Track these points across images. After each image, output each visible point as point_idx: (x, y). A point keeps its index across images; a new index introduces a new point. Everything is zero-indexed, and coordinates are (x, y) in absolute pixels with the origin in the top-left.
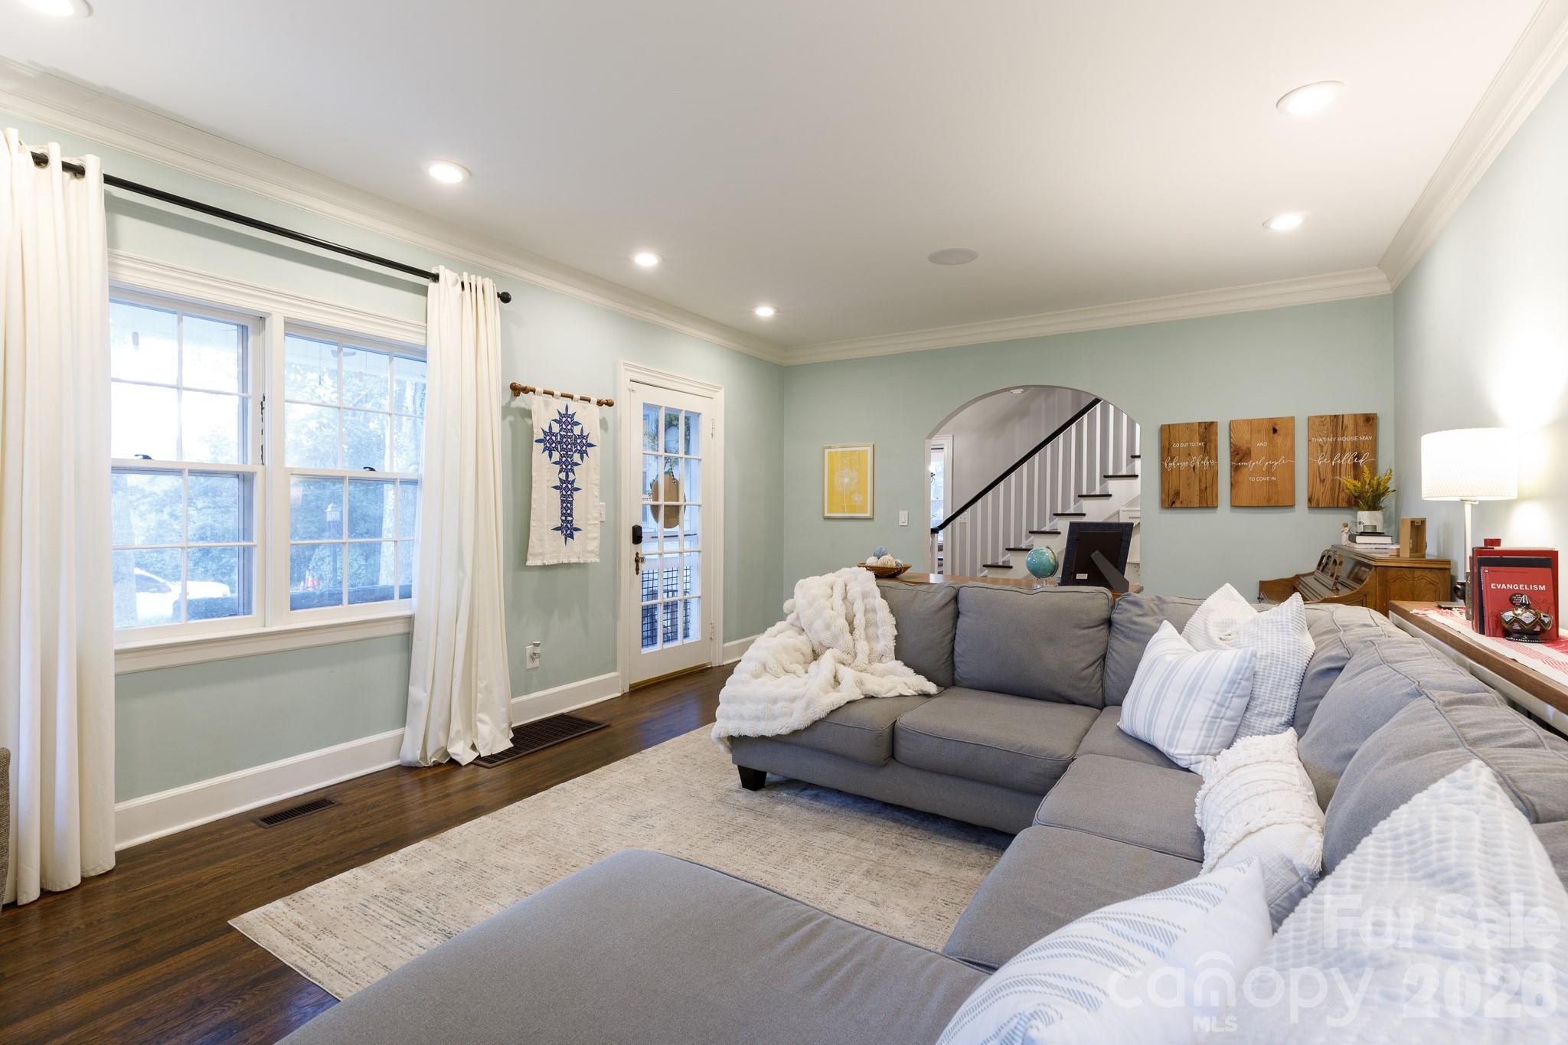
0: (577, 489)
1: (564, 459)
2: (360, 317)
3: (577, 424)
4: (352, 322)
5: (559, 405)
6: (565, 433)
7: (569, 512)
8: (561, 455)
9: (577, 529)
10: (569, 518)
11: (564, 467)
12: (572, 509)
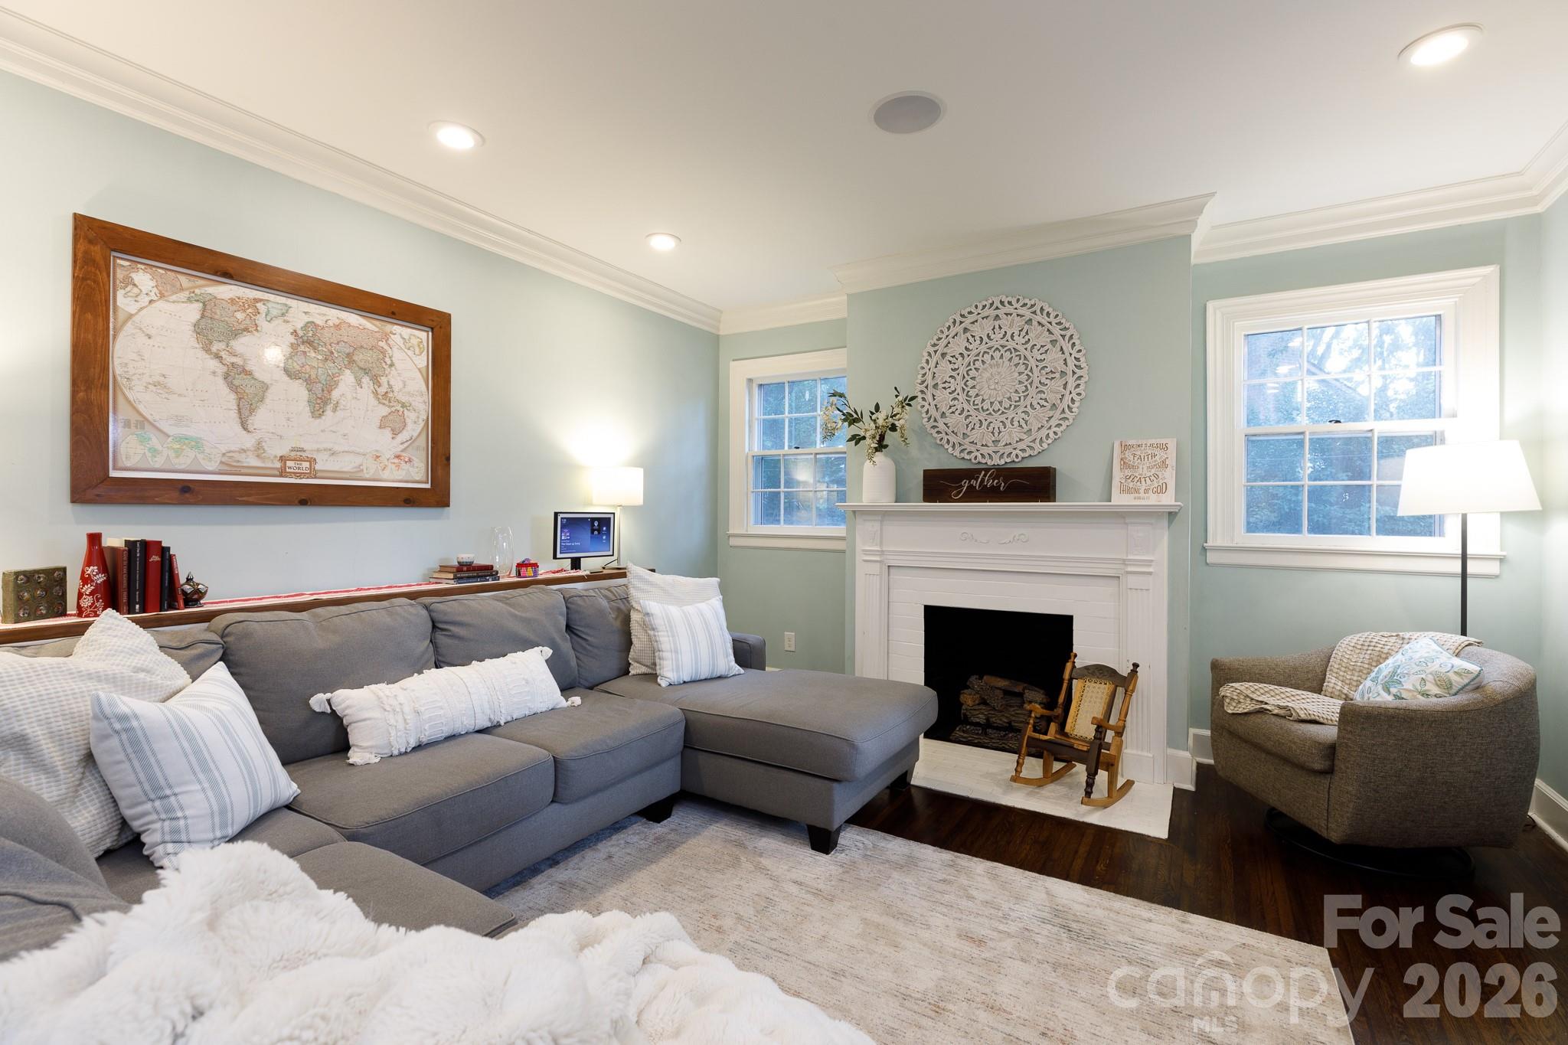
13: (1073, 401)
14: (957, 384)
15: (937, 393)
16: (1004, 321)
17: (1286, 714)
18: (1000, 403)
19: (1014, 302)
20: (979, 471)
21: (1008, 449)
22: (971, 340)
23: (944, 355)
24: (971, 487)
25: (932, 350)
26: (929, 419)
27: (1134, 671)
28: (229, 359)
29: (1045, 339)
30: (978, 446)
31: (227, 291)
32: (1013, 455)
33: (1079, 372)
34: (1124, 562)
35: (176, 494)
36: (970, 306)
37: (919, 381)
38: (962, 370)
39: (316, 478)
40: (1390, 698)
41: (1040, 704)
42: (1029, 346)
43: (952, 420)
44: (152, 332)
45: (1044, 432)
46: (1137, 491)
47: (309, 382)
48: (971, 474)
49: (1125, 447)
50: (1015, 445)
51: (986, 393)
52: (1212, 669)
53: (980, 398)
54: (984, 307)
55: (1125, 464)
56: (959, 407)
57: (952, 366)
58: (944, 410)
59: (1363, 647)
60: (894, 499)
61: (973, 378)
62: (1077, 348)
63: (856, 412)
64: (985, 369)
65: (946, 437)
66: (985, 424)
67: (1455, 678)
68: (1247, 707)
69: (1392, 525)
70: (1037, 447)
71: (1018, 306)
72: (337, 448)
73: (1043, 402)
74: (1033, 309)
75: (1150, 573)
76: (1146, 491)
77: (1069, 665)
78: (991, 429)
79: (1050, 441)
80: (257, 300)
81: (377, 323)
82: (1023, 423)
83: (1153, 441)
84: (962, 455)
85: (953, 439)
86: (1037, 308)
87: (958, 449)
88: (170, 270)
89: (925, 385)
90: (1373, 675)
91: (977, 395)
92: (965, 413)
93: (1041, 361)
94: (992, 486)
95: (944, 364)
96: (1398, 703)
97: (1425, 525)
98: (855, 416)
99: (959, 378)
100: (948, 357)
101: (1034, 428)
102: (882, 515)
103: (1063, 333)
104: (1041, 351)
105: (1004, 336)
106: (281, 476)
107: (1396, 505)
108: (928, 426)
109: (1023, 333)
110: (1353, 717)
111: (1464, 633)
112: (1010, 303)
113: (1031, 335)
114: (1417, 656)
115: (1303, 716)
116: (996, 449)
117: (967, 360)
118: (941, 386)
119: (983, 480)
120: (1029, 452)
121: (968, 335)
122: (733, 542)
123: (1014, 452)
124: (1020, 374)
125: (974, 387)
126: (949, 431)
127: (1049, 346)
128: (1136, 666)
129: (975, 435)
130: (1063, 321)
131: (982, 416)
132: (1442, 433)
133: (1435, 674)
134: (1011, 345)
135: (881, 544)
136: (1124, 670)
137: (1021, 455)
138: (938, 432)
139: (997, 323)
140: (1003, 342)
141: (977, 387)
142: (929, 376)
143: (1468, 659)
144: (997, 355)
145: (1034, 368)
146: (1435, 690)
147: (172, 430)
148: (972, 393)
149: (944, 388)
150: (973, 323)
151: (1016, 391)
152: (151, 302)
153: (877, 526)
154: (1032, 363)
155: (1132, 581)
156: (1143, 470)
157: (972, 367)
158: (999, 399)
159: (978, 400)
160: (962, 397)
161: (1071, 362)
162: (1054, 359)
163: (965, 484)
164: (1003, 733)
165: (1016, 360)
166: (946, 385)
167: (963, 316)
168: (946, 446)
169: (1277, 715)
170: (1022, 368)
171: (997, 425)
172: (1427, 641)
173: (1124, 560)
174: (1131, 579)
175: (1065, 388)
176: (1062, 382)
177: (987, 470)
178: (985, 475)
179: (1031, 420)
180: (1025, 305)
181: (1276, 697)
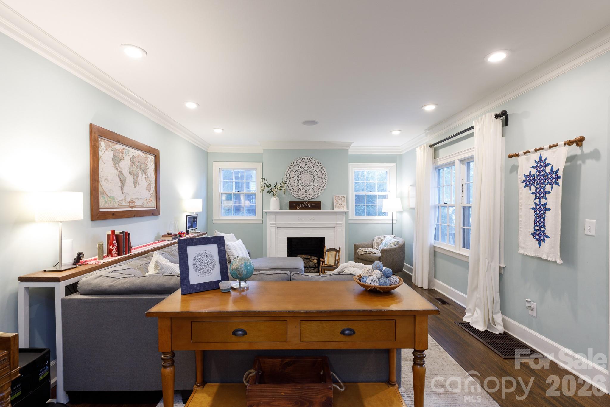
0: (548, 210)
1: (538, 190)
2: (470, 150)
3: (548, 165)
4: (470, 153)
5: (536, 157)
6: (539, 174)
7: (542, 224)
8: (536, 188)
9: (548, 237)
10: (542, 229)
11: (538, 195)
12: (544, 223)
13: (324, 185)
14: (296, 178)
15: (290, 180)
16: (308, 163)
17: (371, 253)
18: (307, 184)
19: (310, 159)
20: (304, 202)
21: (309, 196)
22: (299, 167)
23: (292, 170)
24: (302, 206)
25: (289, 168)
26: (288, 187)
27: (340, 249)
28: (119, 170)
29: (318, 169)
30: (302, 195)
31: (119, 146)
32: (310, 198)
33: (326, 178)
34: (336, 224)
35: (112, 216)
36: (299, 158)
37: (285, 177)
38: (297, 175)
39: (135, 208)
40: (386, 247)
41: (316, 260)
42: (314, 170)
43: (294, 188)
44: (105, 162)
45: (318, 192)
46: (339, 207)
47: (134, 176)
48: (302, 202)
49: (336, 197)
50: (311, 195)
51: (303, 181)
52: (354, 246)
53: (302, 182)
54: (303, 159)
55: (336, 201)
56: (296, 184)
57: (294, 173)
58: (292, 185)
59: (379, 238)
60: (279, 209)
61: (300, 177)
62: (325, 172)
63: (269, 184)
64: (303, 175)
65: (293, 192)
66: (303, 189)
67: (395, 242)
68: (363, 253)
69: (381, 214)
70: (316, 196)
71: (311, 160)
72: (139, 198)
73: (317, 185)
74: (315, 161)
75: (341, 226)
76: (341, 207)
77: (325, 249)
78: (305, 191)
79: (319, 194)
80: (124, 149)
81: (145, 154)
82: (313, 190)
83: (342, 196)
84: (297, 197)
85: (295, 193)
86: (316, 161)
87: (296, 196)
88: (108, 141)
89: (287, 178)
90: (382, 244)
91: (301, 182)
92: (298, 186)
93: (317, 174)
94: (307, 206)
95: (292, 173)
96: (387, 248)
97: (386, 214)
98: (269, 185)
99: (296, 177)
100: (293, 171)
101: (315, 191)
102: (276, 213)
103: (322, 168)
104: (317, 172)
105: (308, 167)
106: (129, 208)
107: (382, 210)
108: (288, 189)
109: (313, 167)
110: (383, 251)
111: (392, 234)
112: (309, 159)
113: (314, 168)
114: (389, 239)
115: (374, 253)
116: (306, 196)
117: (298, 172)
118: (291, 178)
119: (305, 204)
120: (314, 197)
121: (299, 166)
122: (214, 222)
123: (311, 197)
124: (312, 177)
125: (300, 179)
126: (294, 191)
127: (319, 171)
128: (340, 247)
129: (300, 192)
130: (322, 165)
131: (302, 187)
132: (387, 195)
133: (392, 242)
134: (310, 169)
135: (275, 222)
136: (338, 249)
137: (312, 198)
138: (291, 191)
139: (306, 164)
140: (308, 169)
141: (301, 179)
142: (288, 175)
143: (395, 238)
144: (306, 172)
145: (315, 176)
146: (393, 245)
147: (109, 195)
148: (300, 181)
149: (292, 179)
150: (300, 163)
151: (311, 182)
152: (104, 151)
153: (274, 216)
154: (315, 175)
155: (338, 228)
156: (340, 202)
157: (300, 174)
158: (307, 183)
159: (301, 183)
160: (297, 182)
161: (324, 175)
162: (320, 174)
163: (300, 205)
164: (307, 269)
165: (311, 174)
166: (293, 178)
167: (297, 160)
168: (293, 195)
169: (369, 253)
170: (312, 176)
171: (306, 190)
172: (389, 236)
173: (336, 223)
174: (338, 227)
175: (322, 182)
176: (322, 180)
177: (306, 202)
178: (305, 203)
179: (315, 189)
180: (313, 160)
181: (368, 250)
